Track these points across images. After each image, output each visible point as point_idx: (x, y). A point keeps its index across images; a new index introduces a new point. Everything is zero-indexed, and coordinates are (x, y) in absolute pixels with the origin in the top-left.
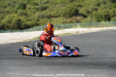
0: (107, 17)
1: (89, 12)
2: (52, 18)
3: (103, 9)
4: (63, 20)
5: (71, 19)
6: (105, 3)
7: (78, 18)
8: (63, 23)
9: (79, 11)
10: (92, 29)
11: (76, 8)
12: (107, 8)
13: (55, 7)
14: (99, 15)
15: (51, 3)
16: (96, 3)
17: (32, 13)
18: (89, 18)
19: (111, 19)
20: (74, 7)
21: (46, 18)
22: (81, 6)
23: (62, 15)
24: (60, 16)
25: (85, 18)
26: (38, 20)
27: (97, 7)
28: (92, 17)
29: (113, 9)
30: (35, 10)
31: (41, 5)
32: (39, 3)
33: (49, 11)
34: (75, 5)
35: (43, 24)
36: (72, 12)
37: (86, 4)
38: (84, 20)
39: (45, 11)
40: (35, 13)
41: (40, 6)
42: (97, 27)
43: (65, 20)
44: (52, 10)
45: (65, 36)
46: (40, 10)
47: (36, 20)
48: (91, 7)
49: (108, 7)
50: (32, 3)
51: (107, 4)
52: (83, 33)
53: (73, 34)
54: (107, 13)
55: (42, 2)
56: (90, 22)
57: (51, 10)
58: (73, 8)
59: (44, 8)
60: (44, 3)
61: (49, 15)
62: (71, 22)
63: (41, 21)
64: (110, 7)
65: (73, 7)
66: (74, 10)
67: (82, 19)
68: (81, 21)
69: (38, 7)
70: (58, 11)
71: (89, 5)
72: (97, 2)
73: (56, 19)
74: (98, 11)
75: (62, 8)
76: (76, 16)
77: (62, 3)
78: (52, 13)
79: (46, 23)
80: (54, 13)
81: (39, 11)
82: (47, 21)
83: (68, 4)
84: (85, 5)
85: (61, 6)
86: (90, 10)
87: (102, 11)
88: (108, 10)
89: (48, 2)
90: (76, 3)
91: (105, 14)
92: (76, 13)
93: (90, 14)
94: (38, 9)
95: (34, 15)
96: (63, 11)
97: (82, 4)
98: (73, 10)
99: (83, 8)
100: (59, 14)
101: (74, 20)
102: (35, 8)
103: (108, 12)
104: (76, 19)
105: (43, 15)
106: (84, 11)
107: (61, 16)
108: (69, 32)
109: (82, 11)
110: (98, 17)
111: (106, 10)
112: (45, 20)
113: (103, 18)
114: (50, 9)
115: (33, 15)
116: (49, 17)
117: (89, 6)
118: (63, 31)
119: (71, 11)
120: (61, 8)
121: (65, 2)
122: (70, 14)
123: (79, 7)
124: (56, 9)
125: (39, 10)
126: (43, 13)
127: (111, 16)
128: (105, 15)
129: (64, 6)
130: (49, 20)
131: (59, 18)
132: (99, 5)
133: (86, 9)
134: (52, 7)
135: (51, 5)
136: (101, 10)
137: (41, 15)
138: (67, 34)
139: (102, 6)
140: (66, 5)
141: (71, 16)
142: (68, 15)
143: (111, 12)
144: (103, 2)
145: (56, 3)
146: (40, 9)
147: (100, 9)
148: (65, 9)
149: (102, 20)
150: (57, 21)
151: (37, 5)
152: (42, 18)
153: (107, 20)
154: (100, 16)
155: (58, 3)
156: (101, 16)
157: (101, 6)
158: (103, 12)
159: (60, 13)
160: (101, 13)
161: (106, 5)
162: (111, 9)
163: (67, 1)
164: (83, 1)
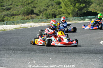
0: (54, 15)
1: (41, 12)
2: (14, 16)
3: (51, 9)
4: (22, 17)
5: (28, 17)
6: (53, 5)
7: (33, 16)
8: (22, 19)
9: (34, 11)
10: (41, 24)
11: (32, 9)
13: (17, 8)
14: (48, 14)
15: (14, 5)
16: (46, 5)
18: (41, 16)
19: (57, 16)
20: (31, 8)
21: (10, 16)
24: (20, 14)
25: (38, 16)
26: (4, 17)
27: (47, 8)
28: (43, 15)
29: (58, 10)
30: (2, 10)
31: (7, 6)
32: (5, 5)
33: (12, 11)
34: (31, 7)
35: (7, 20)
36: (29, 11)
39: (9, 11)
40: (2, 12)
41: (5, 7)
42: (45, 23)
43: (23, 17)
45: (21, 29)
46: (6, 10)
47: (2, 17)
48: (42, 8)
49: (54, 8)
51: (54, 6)
52: (34, 27)
53: (27, 27)
54: (54, 12)
55: (7, 5)
56: (41, 19)
57: (14, 10)
58: (29, 9)
59: (8, 8)
60: (9, 5)
61: (12, 14)
62: (28, 19)
64: (56, 8)
66: (31, 10)
67: (36, 16)
68: (35, 18)
69: (4, 8)
70: (19, 11)
72: (47, 5)
73: (17, 16)
74: (48, 11)
75: (22, 9)
76: (31, 14)
77: (21, 5)
78: (14, 12)
79: (9, 19)
80: (16, 12)
81: (5, 11)
82: (10, 18)
83: (26, 5)
84: (38, 7)
85: (21, 7)
86: (42, 10)
87: (50, 11)
88: (54, 10)
89: (11, 4)
91: (53, 13)
92: (32, 12)
93: (42, 13)
94: (4, 10)
95: (2, 14)
96: (22, 11)
97: (36, 6)
99: (36, 9)
100: (19, 13)
101: (30, 17)
102: (2, 9)
103: (55, 12)
104: (31, 17)
105: (8, 13)
106: (37, 11)
107: (21, 14)
108: (24, 26)
109: (36, 11)
110: (48, 15)
111: (53, 10)
112: (9, 17)
113: (51, 16)
116: (12, 15)
117: (41, 7)
118: (20, 25)
119: (28, 11)
122: (28, 13)
123: (34, 8)
124: (17, 9)
125: (5, 10)
126: (8, 12)
127: (57, 14)
128: (53, 14)
130: (12, 17)
131: (19, 16)
132: (48, 6)
133: (39, 10)
134: (14, 8)
135: (14, 6)
136: (50, 10)
137: (6, 13)
138: (23, 27)
139: (51, 7)
140: (24, 6)
141: (28, 15)
142: (26, 14)
143: (57, 11)
144: (51, 4)
145: (17, 5)
146: (6, 9)
147: (49, 10)
148: (24, 9)
149: (50, 18)
150: (17, 18)
151: (3, 6)
152: (7, 16)
153: (54, 17)
154: (49, 15)
157: (50, 7)
158: (51, 11)
159: (20, 12)
160: (50, 12)
161: (53, 6)
162: (56, 10)
163: (25, 4)
164: (37, 3)
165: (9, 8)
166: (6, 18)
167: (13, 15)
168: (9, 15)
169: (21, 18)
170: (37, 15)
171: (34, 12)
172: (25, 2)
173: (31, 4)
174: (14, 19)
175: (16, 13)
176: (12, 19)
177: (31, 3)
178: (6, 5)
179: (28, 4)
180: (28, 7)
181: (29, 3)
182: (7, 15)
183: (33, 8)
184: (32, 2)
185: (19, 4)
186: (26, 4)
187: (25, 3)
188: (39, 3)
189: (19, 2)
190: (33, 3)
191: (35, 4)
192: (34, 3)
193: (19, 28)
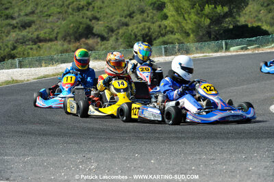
0: (147, 38)
1: (112, 30)
2: (40, 44)
3: (140, 23)
4: (63, 45)
5: (77, 44)
6: (143, 12)
7: (90, 41)
8: (62, 52)
9: (93, 27)
11: (89, 23)
12: (147, 22)
13: (47, 22)
14: (131, 34)
15: (39, 14)
16: (126, 12)
17: (3, 34)
18: (111, 42)
19: (154, 42)
20: (85, 20)
21: (30, 43)
22: (97, 19)
23: (60, 36)
24: (56, 38)
25: (105, 42)
26: (15, 48)
27: (127, 19)
28: (117, 39)
29: (158, 23)
30: (9, 27)
31: (21, 18)
32: (16, 15)
33: (36, 30)
35: (23, 54)
36: (80, 30)
37: (107, 14)
38: (101, 45)
39: (28, 29)
40: (8, 33)
41: (17, 20)
43: (66, 46)
44: (41, 28)
46: (19, 28)
47: (10, 46)
48: (116, 20)
49: (148, 19)
50: (3, 15)
51: (148, 14)
54: (147, 30)
55: (22, 14)
58: (81, 23)
59: (26, 24)
60: (26, 15)
61: (35, 37)
63: (19, 49)
64: (152, 18)
65: (81, 20)
66: (85, 26)
67: (98, 42)
68: (96, 47)
69: (14, 22)
70: (53, 30)
71: (112, 16)
72: (129, 10)
73: (49, 44)
74: (130, 28)
75: (61, 23)
76: (87, 38)
77: (59, 13)
78: (42, 34)
79: (28, 53)
80: (45, 33)
81: (17, 29)
82: (31, 49)
83: (72, 14)
84: (104, 17)
85: (59, 19)
86: (114, 26)
87: (137, 28)
88: (148, 24)
89: (33, 13)
90: (87, 12)
91: (143, 32)
92: (88, 32)
93: (115, 33)
94: (14, 27)
95: (8, 38)
96: (62, 30)
97: (98, 16)
98: (81, 26)
99: (100, 22)
100: (55, 35)
101: (82, 45)
102: (10, 25)
103: (149, 28)
104: (87, 44)
105: (24, 37)
106: (103, 28)
107: (58, 38)
109: (98, 27)
110: (130, 39)
111: (145, 25)
112: (29, 46)
113: (139, 40)
114: (37, 26)
115: (4, 38)
116: (36, 40)
117: (113, 18)
118: (55, 67)
119: (78, 29)
120: (58, 23)
121: (66, 12)
122: (77, 35)
123: (93, 21)
124: (48, 25)
125: (16, 27)
126: (24, 33)
127: (154, 36)
128: (143, 35)
129: (64, 19)
130: (34, 47)
131: (53, 43)
132: (131, 15)
133: (107, 25)
134: (40, 21)
135: (40, 17)
136: (136, 26)
137: (20, 37)
139: (138, 17)
140: (68, 17)
141: (77, 39)
142: (72, 37)
143: (155, 27)
144: (139, 10)
145: (49, 13)
146: (19, 25)
147: (134, 24)
148: (67, 25)
150: (50, 48)
151: (12, 18)
152: (22, 43)
154: (133, 37)
155: (53, 13)
156: (136, 36)
157: (135, 18)
158: (140, 28)
159: (58, 33)
160: (135, 30)
161: (145, 15)
162: (153, 23)
163: (70, 10)
164: (101, 8)
165: (27, 21)
166: (20, 49)
167: (38, 40)
168: (29, 40)
169: (60, 48)
170: (103, 38)
171: (94, 31)
172: (69, 5)
173: (85, 11)
174: (41, 52)
175: (47, 35)
176: (35, 52)
177: (86, 8)
178: (19, 15)
179: (79, 9)
180: (78, 17)
181: (80, 7)
182: (21, 41)
183: (91, 20)
184: (89, 4)
185: (54, 10)
186: (73, 10)
187: (68, 8)
188: (106, 7)
189: (54, 5)
190: (91, 7)
191: (96, 8)
192: (94, 7)
193: (53, 75)
